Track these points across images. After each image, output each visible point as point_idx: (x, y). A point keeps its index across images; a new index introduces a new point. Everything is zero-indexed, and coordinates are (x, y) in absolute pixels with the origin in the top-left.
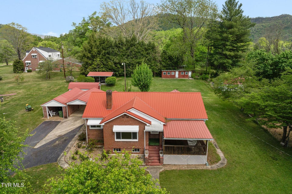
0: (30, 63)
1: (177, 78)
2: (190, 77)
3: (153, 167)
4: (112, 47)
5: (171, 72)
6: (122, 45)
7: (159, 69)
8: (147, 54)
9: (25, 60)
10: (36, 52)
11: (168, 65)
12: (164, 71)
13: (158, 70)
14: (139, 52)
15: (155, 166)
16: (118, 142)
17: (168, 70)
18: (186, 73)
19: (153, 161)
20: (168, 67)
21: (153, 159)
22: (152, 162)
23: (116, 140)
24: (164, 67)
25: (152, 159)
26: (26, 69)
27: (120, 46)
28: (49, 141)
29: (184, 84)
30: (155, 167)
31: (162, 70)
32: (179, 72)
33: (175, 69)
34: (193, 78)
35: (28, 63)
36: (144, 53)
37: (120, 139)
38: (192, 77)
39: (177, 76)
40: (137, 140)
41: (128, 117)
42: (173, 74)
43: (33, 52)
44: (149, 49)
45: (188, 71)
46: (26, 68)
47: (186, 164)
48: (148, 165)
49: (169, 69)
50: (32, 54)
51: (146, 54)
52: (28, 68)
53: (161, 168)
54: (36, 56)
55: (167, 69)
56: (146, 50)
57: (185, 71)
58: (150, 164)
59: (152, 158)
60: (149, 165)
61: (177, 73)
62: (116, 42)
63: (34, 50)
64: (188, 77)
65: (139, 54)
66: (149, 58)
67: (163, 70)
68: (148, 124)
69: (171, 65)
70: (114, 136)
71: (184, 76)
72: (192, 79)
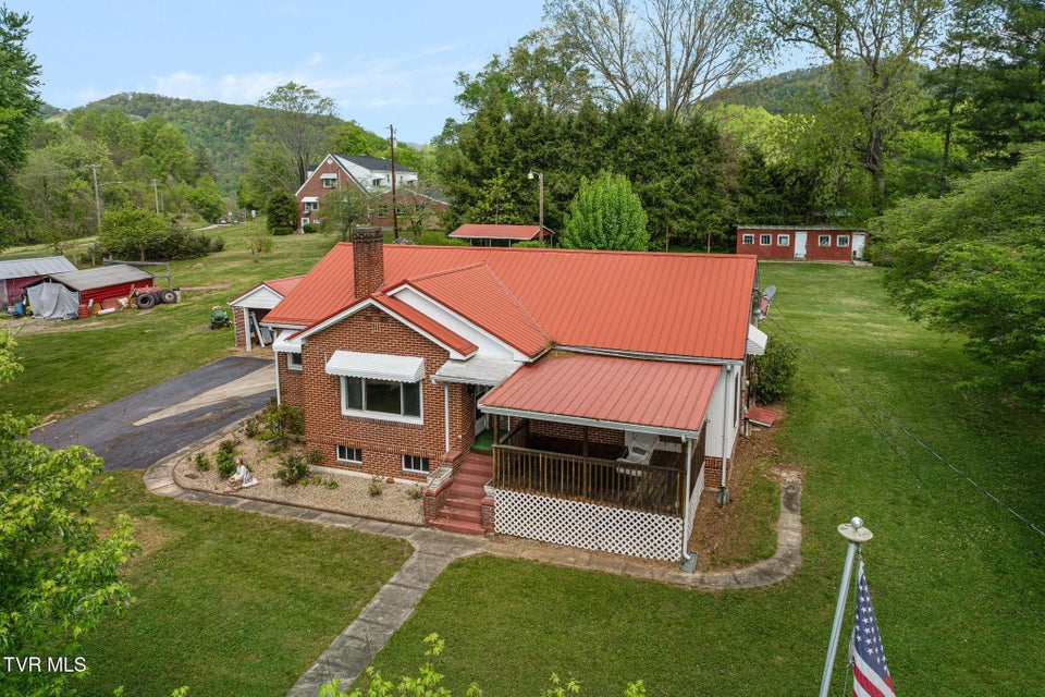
0: (315, 205)
1: (800, 259)
2: (859, 259)
3: (445, 537)
4: (553, 139)
5: (775, 233)
6: (590, 131)
7: (724, 219)
8: (683, 163)
9: (303, 195)
10: (335, 168)
11: (764, 208)
12: (745, 231)
13: (723, 224)
14: (653, 157)
15: (457, 535)
16: (350, 418)
17: (764, 227)
18: (843, 241)
19: (458, 512)
20: (762, 215)
21: (463, 507)
22: (454, 518)
23: (346, 412)
24: (750, 212)
25: (456, 506)
26: (305, 221)
27: (584, 134)
28: (187, 410)
29: (819, 279)
30: (451, 538)
31: (739, 227)
32: (812, 236)
33: (794, 224)
34: (868, 260)
35: (309, 204)
36: (673, 159)
37: (360, 408)
38: (867, 258)
39: (800, 248)
40: (419, 421)
41: (385, 318)
42: (783, 241)
43: (327, 169)
44: (693, 146)
45: (850, 232)
46: (302, 219)
47: (592, 545)
48: (432, 526)
49: (769, 223)
50: (324, 176)
51: (680, 163)
52: (308, 219)
53: (474, 545)
54: (334, 180)
55: (760, 223)
56: (681, 148)
57: (834, 233)
58: (441, 522)
59: (462, 501)
60: (436, 526)
61: (801, 240)
62: (569, 123)
63: (330, 162)
64: (848, 258)
65: (651, 163)
66: (688, 178)
67: (743, 224)
68: (454, 354)
69: (776, 206)
70: (339, 391)
71: (833, 253)
72: (863, 264)
